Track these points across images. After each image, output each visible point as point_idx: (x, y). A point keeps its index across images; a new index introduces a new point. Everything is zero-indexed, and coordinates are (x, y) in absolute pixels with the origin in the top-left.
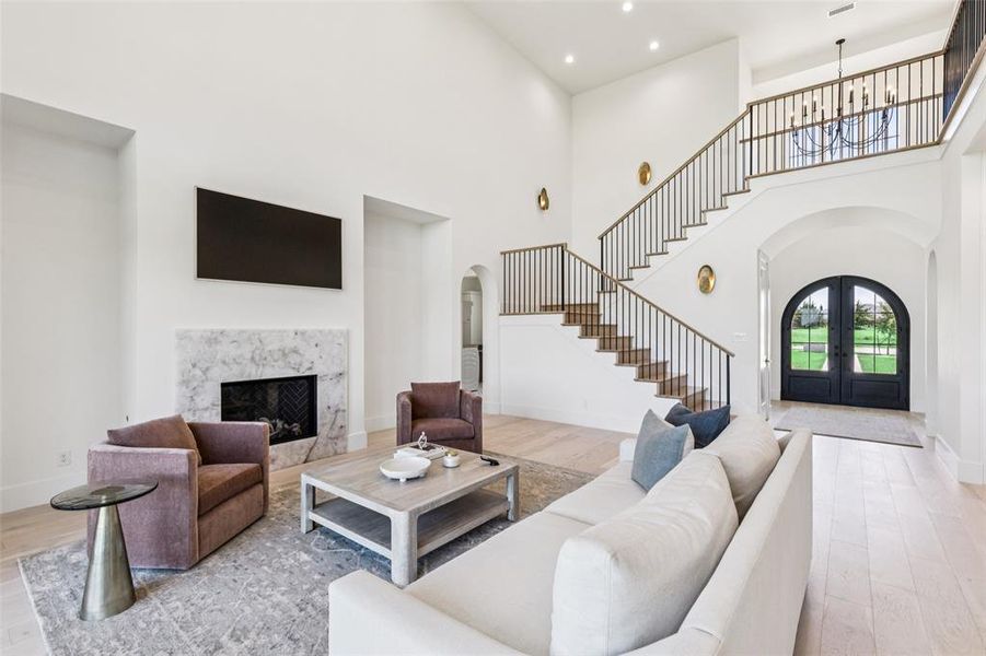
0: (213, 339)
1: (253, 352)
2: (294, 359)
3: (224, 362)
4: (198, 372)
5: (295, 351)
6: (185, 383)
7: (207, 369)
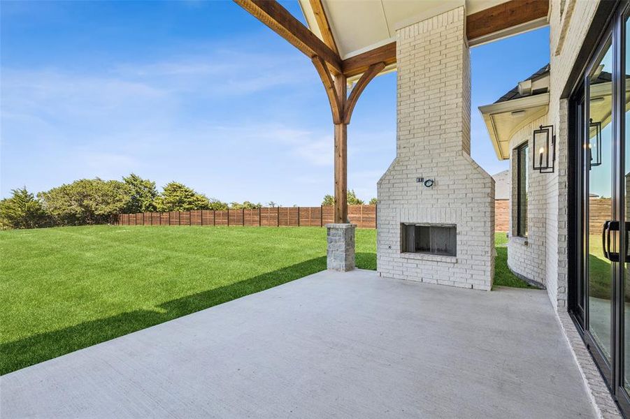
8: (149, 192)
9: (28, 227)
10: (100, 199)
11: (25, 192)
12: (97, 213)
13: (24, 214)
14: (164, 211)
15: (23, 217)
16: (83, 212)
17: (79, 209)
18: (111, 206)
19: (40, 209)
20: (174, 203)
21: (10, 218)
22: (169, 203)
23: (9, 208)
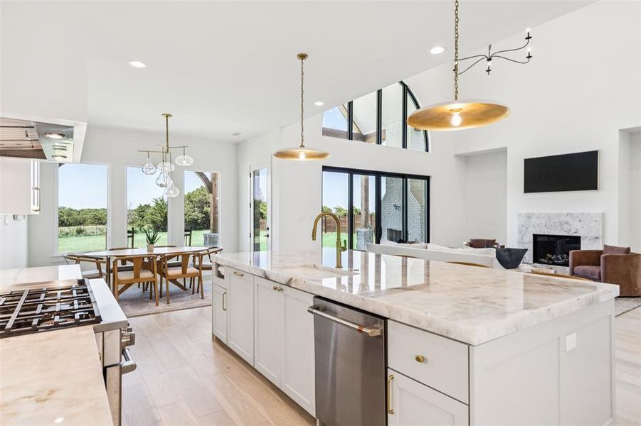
0: (529, 217)
1: (546, 222)
2: (566, 227)
3: (533, 226)
4: (524, 229)
5: (567, 223)
6: (520, 232)
7: (528, 228)
11: (162, 200)
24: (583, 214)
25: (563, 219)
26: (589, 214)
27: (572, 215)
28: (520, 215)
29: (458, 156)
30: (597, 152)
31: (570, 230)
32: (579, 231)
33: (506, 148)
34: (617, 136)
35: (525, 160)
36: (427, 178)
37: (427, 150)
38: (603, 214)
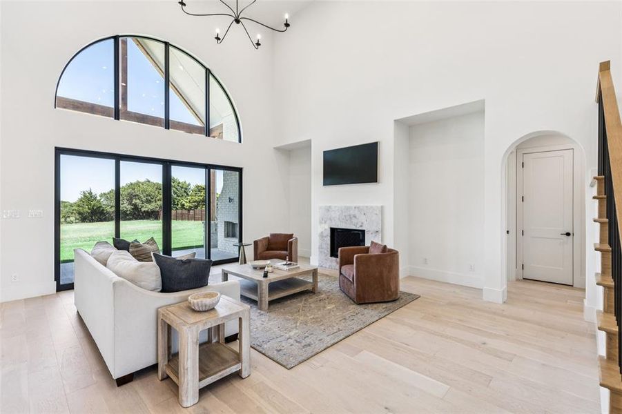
0: (327, 210)
1: (339, 215)
2: (354, 221)
3: (331, 219)
4: (323, 222)
5: (355, 217)
7: (326, 221)
8: (185, 192)
9: (92, 221)
10: (144, 199)
11: (90, 193)
12: (143, 210)
13: (89, 211)
14: (190, 208)
15: (89, 213)
16: (133, 209)
17: (129, 207)
18: (153, 204)
19: (100, 207)
20: (198, 202)
21: (80, 213)
22: (194, 202)
23: (79, 206)
24: (367, 207)
25: (352, 212)
26: (372, 207)
27: (358, 208)
28: (320, 208)
29: (278, 149)
30: (377, 143)
31: (357, 223)
32: (364, 225)
33: (310, 141)
34: (392, 125)
35: (324, 152)
36: (240, 170)
37: (240, 142)
38: (382, 207)
